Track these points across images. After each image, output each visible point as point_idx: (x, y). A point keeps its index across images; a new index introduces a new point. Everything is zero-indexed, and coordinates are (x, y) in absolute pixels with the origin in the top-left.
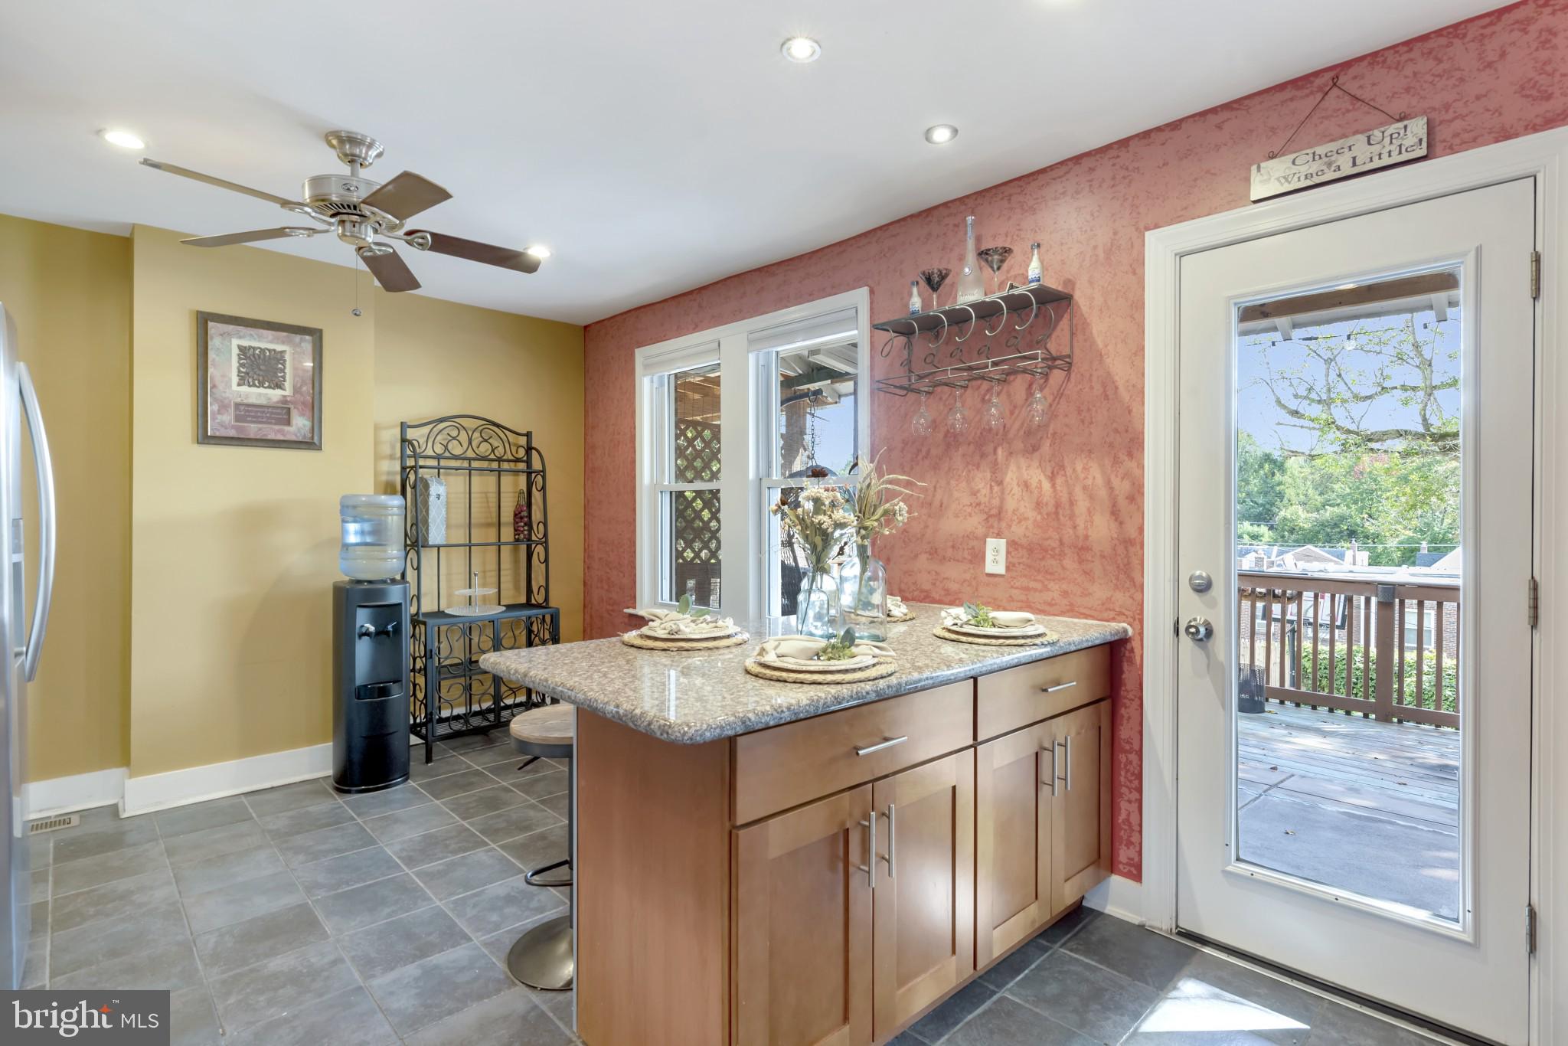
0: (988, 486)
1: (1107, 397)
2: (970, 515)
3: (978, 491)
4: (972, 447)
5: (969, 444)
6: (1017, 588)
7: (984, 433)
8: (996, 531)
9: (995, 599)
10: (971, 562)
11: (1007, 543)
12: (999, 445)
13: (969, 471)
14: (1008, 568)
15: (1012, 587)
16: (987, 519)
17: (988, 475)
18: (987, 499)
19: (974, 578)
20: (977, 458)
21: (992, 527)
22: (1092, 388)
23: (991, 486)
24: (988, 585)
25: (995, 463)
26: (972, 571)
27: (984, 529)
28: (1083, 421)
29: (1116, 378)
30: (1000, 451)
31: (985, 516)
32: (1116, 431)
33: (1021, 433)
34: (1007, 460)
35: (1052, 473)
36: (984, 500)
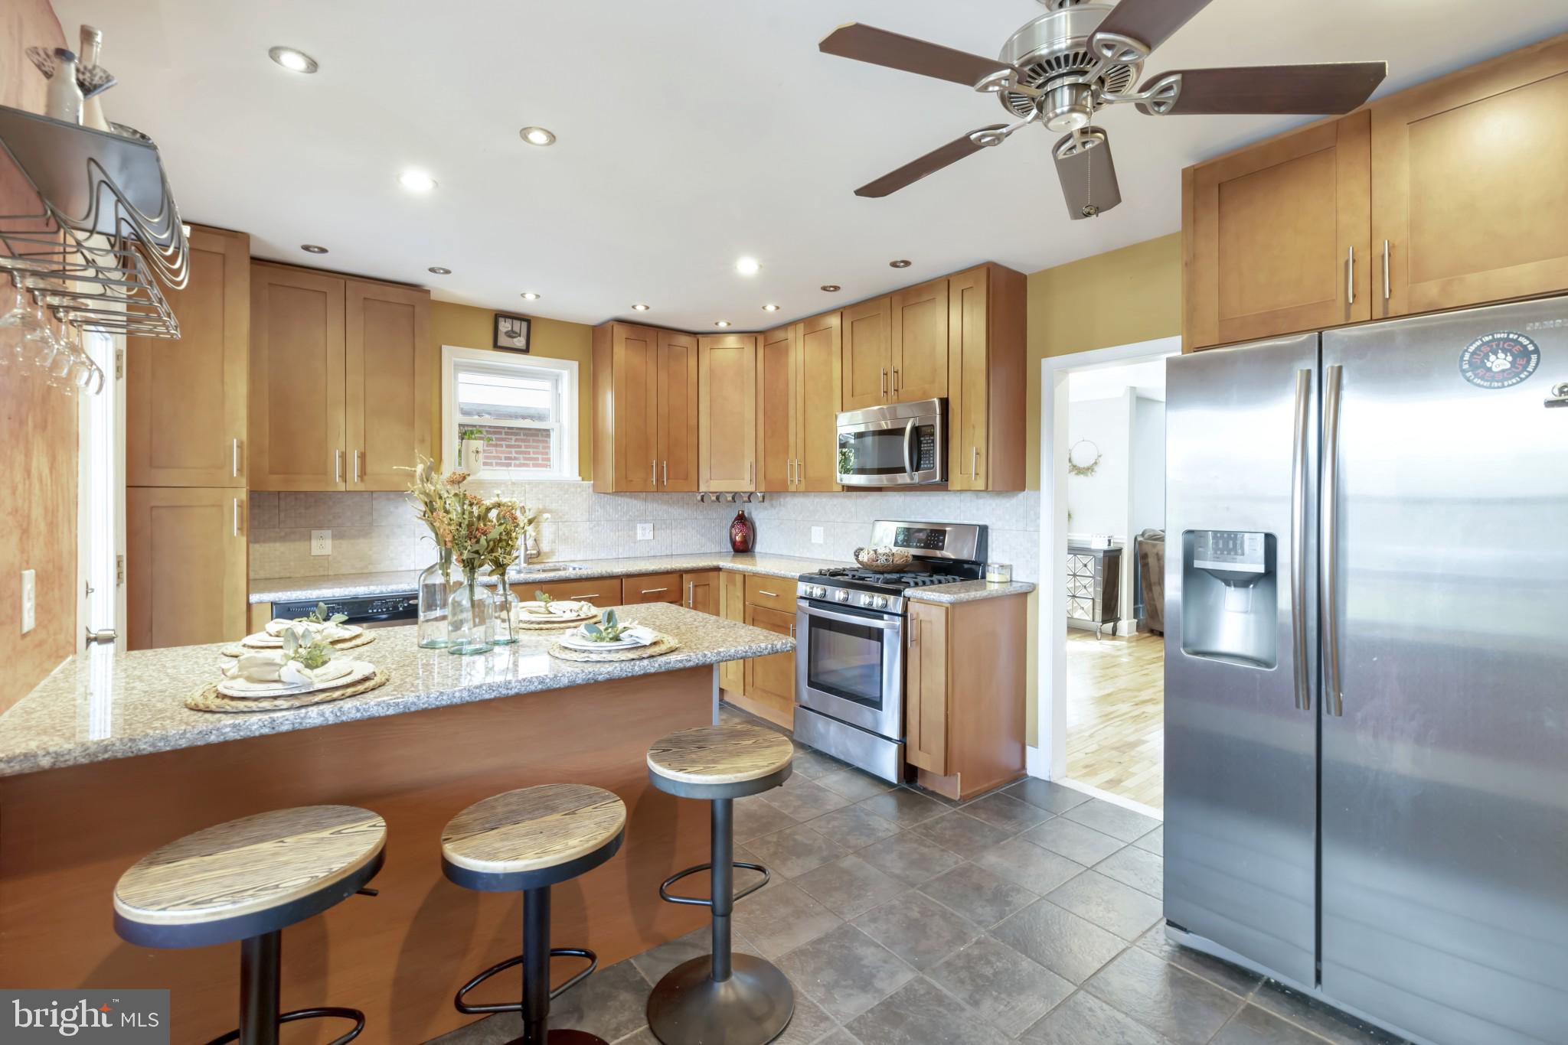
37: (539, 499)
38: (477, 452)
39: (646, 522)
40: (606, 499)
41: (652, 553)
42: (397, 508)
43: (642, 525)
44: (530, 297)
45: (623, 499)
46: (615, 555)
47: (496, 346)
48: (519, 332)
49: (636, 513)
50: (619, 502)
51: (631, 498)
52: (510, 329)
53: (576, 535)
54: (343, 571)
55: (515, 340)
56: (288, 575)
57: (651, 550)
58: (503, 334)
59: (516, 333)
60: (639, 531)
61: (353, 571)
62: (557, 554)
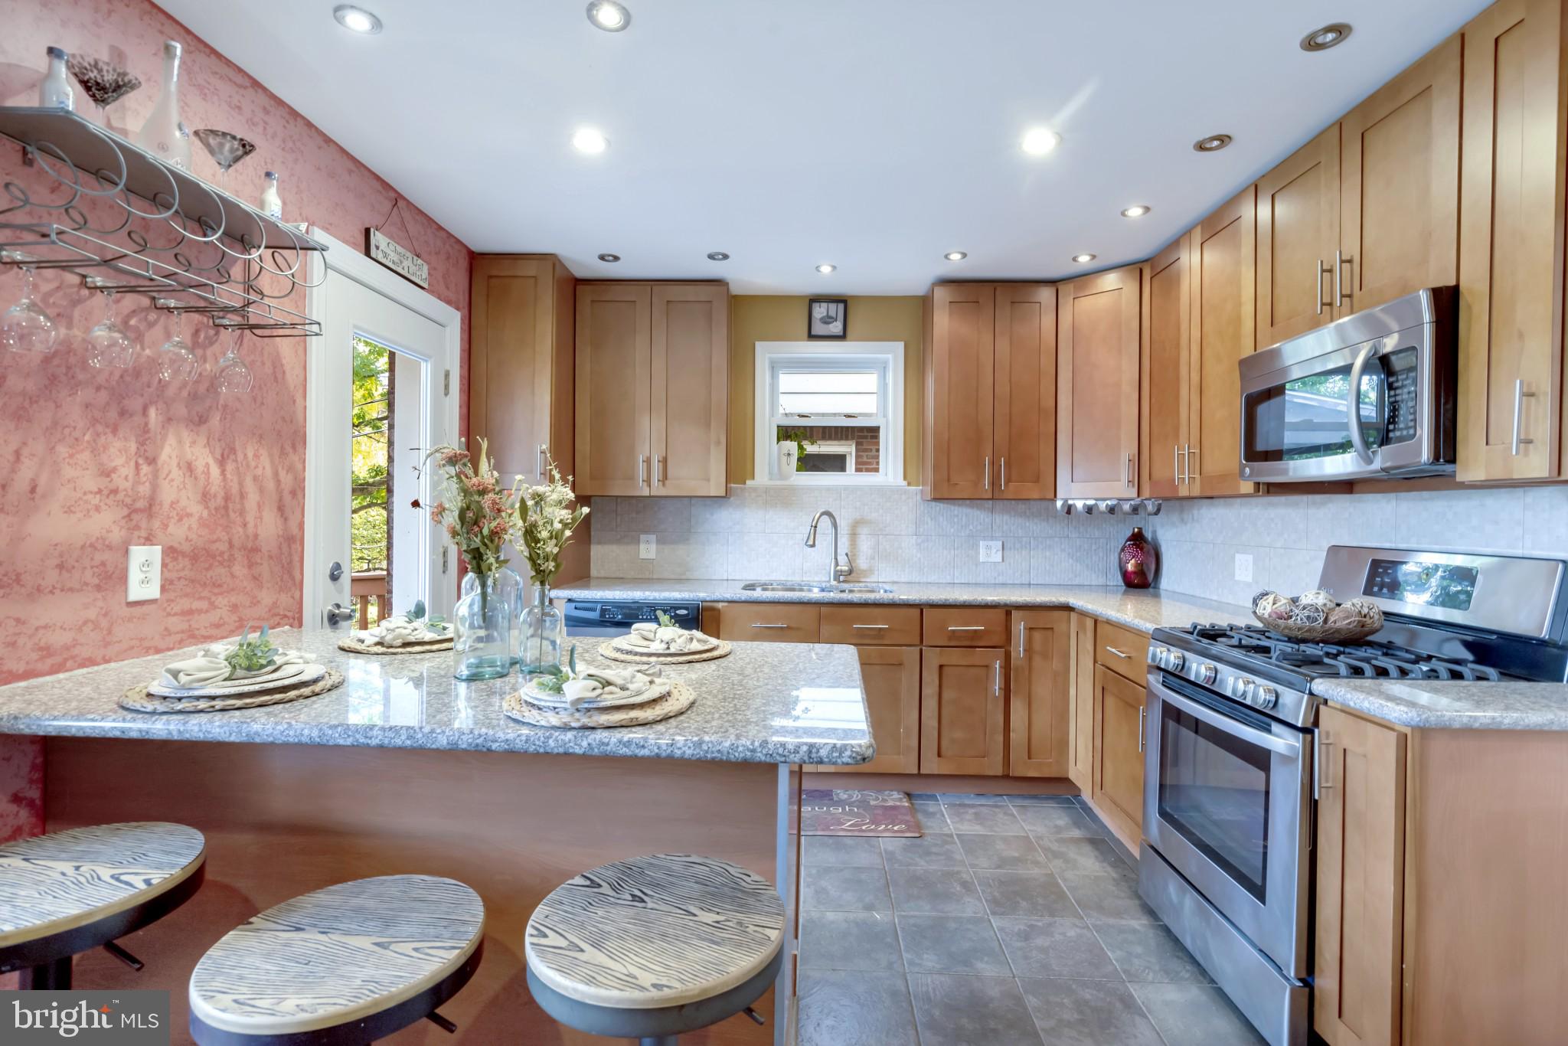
0: (132, 464)
1: (276, 380)
2: (97, 509)
3: (114, 470)
4: (103, 396)
5: (98, 389)
6: (175, 614)
7: (128, 379)
8: (144, 534)
9: (141, 639)
10: (98, 588)
11: (163, 552)
12: (151, 403)
13: (98, 435)
14: (163, 589)
15: (169, 614)
16: (129, 515)
17: (133, 446)
18: (128, 485)
19: (105, 615)
20: (113, 414)
21: (137, 527)
22: (263, 364)
23: (137, 464)
24: (130, 620)
25: (146, 429)
26: (100, 603)
27: (123, 533)
28: (255, 399)
29: (284, 361)
30: (152, 412)
31: (126, 511)
32: (283, 419)
33: (185, 393)
34: (163, 427)
35: (222, 455)
36: (123, 485)
37: (856, 508)
38: (789, 454)
39: (992, 538)
40: (938, 508)
41: (1001, 580)
42: (712, 514)
43: (986, 543)
44: (826, 269)
45: (960, 509)
46: (949, 579)
47: (812, 337)
48: (834, 316)
49: (979, 528)
50: (956, 512)
51: (973, 507)
52: (825, 314)
53: (900, 551)
54: (665, 575)
55: (831, 326)
56: (621, 576)
57: (999, 575)
58: (818, 321)
59: (832, 318)
60: (982, 551)
61: (673, 577)
62: (876, 573)
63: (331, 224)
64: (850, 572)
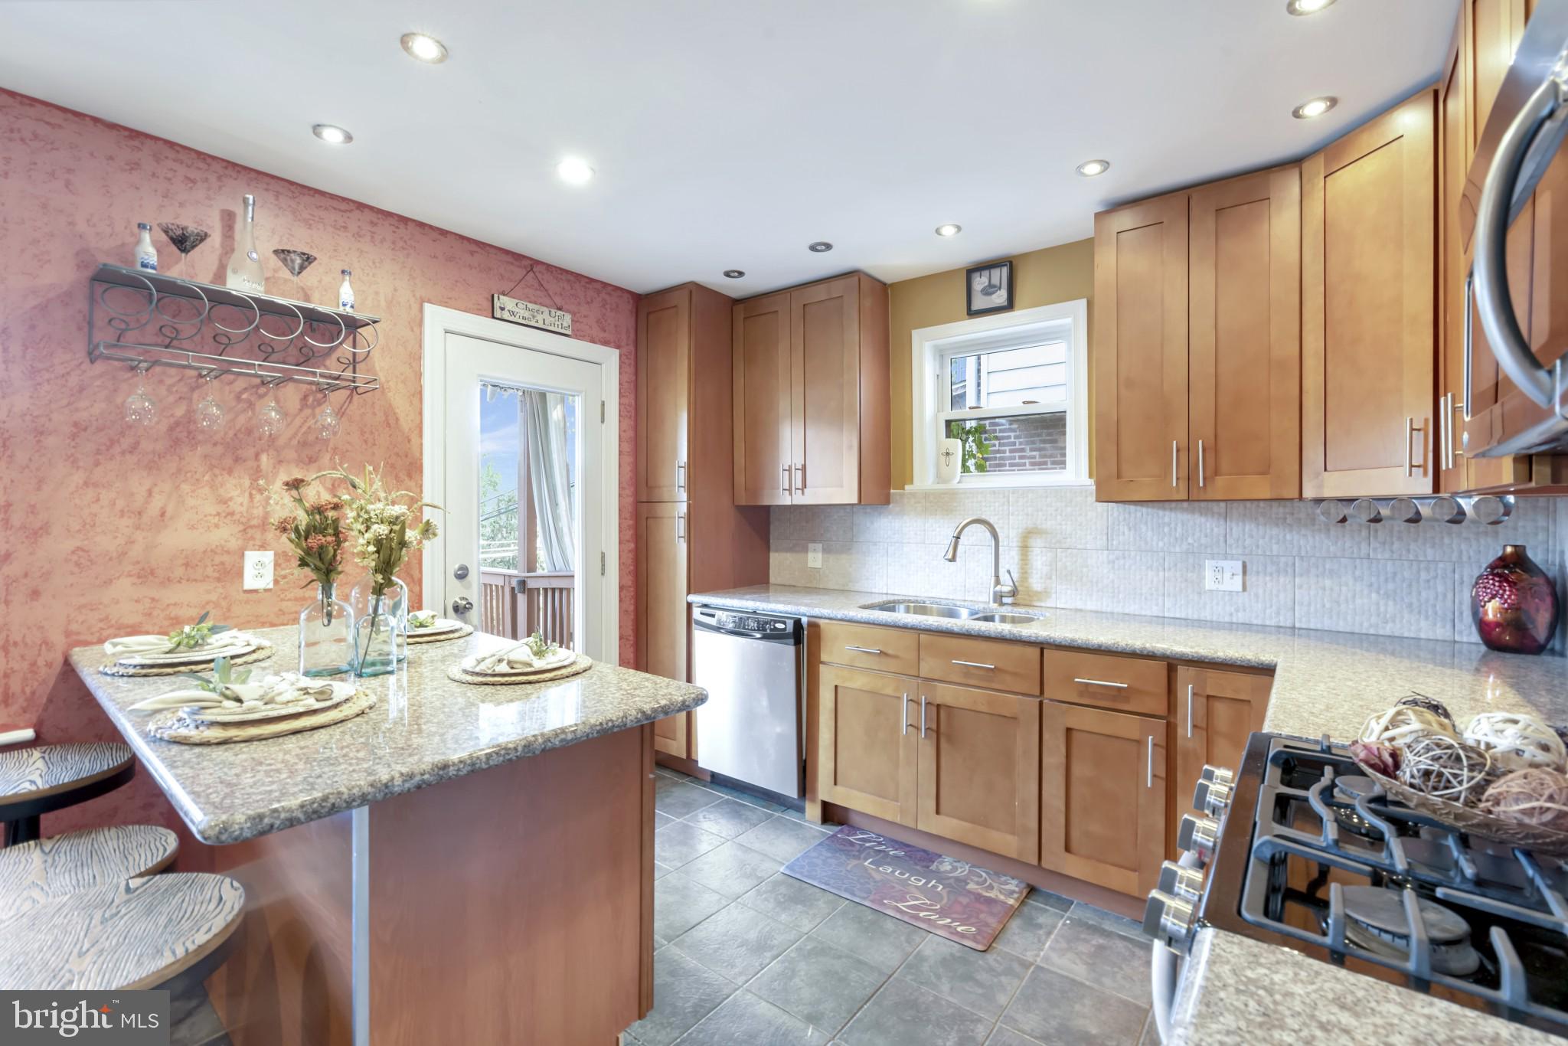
0: (247, 494)
1: (389, 425)
2: (217, 526)
3: (231, 499)
4: (219, 449)
5: (215, 444)
6: (289, 600)
7: (241, 436)
8: (258, 543)
9: (257, 616)
10: (219, 580)
11: (275, 555)
12: (263, 451)
13: (216, 476)
14: (276, 582)
15: (282, 600)
16: (245, 530)
17: (247, 482)
18: (244, 509)
19: (225, 598)
20: (228, 461)
21: (252, 538)
22: (374, 414)
23: (251, 495)
24: (247, 602)
25: (258, 469)
26: (220, 590)
27: (240, 542)
28: (366, 442)
29: (397, 411)
30: (264, 458)
31: (241, 527)
32: (397, 455)
33: (295, 442)
34: (274, 467)
35: (333, 485)
36: (238, 509)
37: (1027, 515)
38: (948, 454)
39: (1226, 556)
40: (1139, 514)
41: (1240, 617)
42: (872, 523)
43: (1214, 563)
45: (1173, 515)
46: (1156, 611)
47: (972, 314)
48: (998, 284)
49: (1203, 541)
50: (1167, 520)
51: (1193, 512)
52: (987, 284)
53: (1085, 570)
54: (831, 586)
55: (994, 296)
56: (794, 584)
57: (1237, 611)
58: (979, 293)
59: (995, 286)
60: (1209, 574)
61: (836, 588)
62: (1054, 596)
63: (450, 298)
64: (1014, 593)
